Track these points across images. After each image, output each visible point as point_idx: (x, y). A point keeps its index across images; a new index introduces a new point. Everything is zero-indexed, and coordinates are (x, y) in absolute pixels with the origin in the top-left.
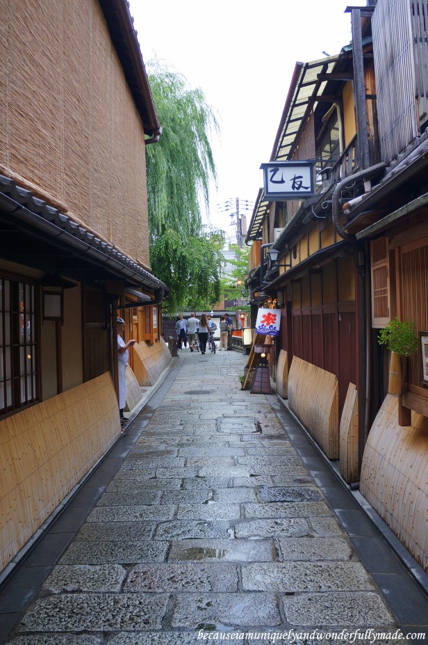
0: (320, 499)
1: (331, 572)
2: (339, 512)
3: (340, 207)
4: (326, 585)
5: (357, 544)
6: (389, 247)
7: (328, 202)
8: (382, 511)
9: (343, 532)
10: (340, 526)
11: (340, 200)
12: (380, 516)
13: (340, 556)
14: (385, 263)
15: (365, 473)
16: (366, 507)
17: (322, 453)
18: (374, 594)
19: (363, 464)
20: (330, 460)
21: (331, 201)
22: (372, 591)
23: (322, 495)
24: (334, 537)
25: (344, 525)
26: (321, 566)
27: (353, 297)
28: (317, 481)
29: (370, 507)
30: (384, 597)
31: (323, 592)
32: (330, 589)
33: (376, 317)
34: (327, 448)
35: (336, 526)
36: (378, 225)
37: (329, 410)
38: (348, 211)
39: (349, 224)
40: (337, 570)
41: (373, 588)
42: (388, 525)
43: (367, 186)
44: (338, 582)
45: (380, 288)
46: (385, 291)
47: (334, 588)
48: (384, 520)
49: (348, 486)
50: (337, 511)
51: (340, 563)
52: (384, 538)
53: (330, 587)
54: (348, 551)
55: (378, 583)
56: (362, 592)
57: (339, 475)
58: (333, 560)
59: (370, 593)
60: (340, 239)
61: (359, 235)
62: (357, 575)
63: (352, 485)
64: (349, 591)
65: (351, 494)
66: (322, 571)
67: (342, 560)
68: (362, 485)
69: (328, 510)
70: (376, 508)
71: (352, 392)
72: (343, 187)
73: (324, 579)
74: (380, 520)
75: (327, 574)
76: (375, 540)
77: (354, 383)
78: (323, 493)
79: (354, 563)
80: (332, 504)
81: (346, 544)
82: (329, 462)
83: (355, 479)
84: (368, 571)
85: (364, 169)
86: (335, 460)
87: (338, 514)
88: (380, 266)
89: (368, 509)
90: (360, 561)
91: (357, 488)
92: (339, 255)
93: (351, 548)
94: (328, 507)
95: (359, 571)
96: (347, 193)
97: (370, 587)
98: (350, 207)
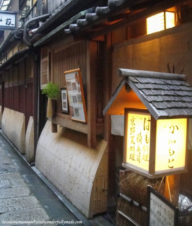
0: (16, 171)
1: (20, 202)
2: (25, 176)
3: (27, 32)
4: (18, 207)
5: (33, 189)
6: (48, 51)
7: (22, 30)
8: (45, 173)
9: (27, 184)
10: (25, 182)
11: (28, 29)
12: (44, 176)
13: (25, 194)
14: (47, 59)
15: (37, 158)
16: (38, 172)
17: (18, 151)
18: (40, 208)
19: (36, 153)
20: (22, 154)
21: (23, 29)
22: (40, 207)
23: (17, 169)
24: (22, 187)
25: (27, 181)
26: (16, 200)
27: (32, 76)
28: (15, 164)
29: (39, 173)
30: (45, 209)
31: (16, 211)
32: (20, 209)
33: (42, 84)
34: (20, 149)
35: (23, 182)
36: (44, 39)
37: (21, 131)
38: (31, 35)
39: (31, 40)
40: (23, 201)
41: (40, 206)
42: (48, 179)
43: (41, 24)
44: (24, 206)
45: (44, 70)
46: (46, 72)
47: (21, 208)
48: (46, 177)
49: (30, 165)
50: (24, 176)
51: (25, 197)
52: (46, 185)
53: (20, 208)
54: (29, 192)
55: (42, 203)
56: (35, 209)
57: (25, 160)
58: (22, 197)
59: (39, 208)
60: (27, 48)
61: (35, 45)
62: (33, 202)
63: (32, 164)
64: (29, 209)
65: (31, 168)
66: (16, 202)
67: (26, 196)
68: (36, 163)
69: (20, 175)
70: (42, 173)
71: (31, 120)
72: (29, 23)
73: (17, 205)
74: (44, 177)
75: (18, 203)
76: (42, 187)
77: (32, 116)
78: (18, 169)
79: (31, 197)
80: (22, 173)
81: (28, 189)
82: (21, 155)
83: (32, 161)
84: (38, 199)
85: (40, 16)
86: (24, 154)
87: (24, 177)
88: (45, 60)
89: (39, 174)
90: (35, 196)
91: (34, 165)
92: (26, 55)
93: (30, 190)
94: (20, 174)
95: (34, 200)
96: (31, 26)
97: (39, 206)
98: (32, 33)
